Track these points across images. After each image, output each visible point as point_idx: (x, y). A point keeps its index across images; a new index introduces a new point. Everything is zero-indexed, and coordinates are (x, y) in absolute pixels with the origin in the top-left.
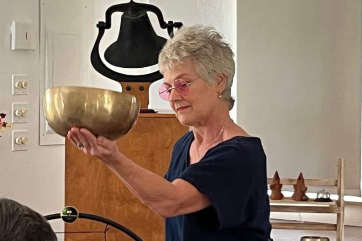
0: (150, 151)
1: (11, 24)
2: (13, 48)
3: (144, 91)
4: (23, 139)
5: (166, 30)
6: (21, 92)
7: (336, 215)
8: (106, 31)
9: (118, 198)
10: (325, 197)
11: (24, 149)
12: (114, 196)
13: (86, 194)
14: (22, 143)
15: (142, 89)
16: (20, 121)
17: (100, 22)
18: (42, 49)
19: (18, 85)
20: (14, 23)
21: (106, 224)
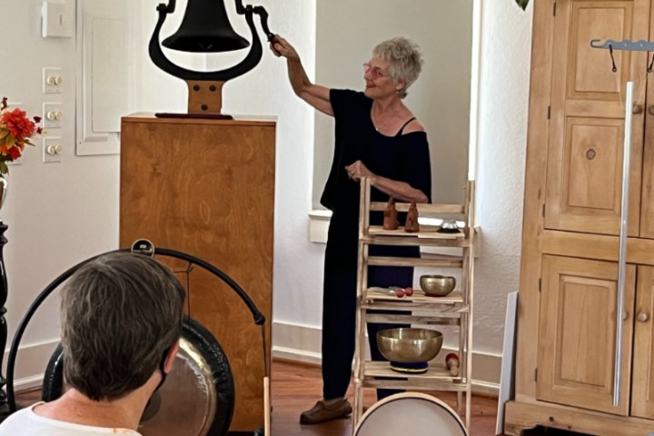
0: (226, 167)
1: (42, 5)
2: (45, 35)
3: (216, 91)
4: (56, 147)
5: (244, 16)
6: (54, 89)
7: (461, 249)
8: (168, 15)
9: (186, 225)
10: (451, 227)
11: (58, 159)
12: (182, 222)
13: (147, 218)
14: (56, 153)
15: (213, 89)
16: (53, 125)
17: (161, 5)
18: (79, 36)
19: (50, 81)
20: (45, 4)
21: (188, 263)
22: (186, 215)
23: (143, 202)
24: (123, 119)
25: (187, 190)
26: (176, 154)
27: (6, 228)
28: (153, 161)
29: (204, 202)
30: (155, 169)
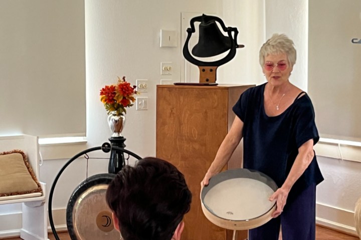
0: (204, 110)
1: (160, 31)
2: (161, 46)
3: (214, 71)
6: (167, 73)
8: (193, 34)
9: (186, 139)
12: (184, 138)
13: (168, 135)
15: (211, 70)
17: (189, 29)
19: (165, 69)
20: (161, 31)
22: (186, 134)
23: (166, 127)
24: (157, 86)
25: (186, 122)
26: (181, 103)
27: (125, 140)
28: (171, 107)
29: (194, 128)
30: (172, 111)
